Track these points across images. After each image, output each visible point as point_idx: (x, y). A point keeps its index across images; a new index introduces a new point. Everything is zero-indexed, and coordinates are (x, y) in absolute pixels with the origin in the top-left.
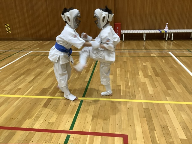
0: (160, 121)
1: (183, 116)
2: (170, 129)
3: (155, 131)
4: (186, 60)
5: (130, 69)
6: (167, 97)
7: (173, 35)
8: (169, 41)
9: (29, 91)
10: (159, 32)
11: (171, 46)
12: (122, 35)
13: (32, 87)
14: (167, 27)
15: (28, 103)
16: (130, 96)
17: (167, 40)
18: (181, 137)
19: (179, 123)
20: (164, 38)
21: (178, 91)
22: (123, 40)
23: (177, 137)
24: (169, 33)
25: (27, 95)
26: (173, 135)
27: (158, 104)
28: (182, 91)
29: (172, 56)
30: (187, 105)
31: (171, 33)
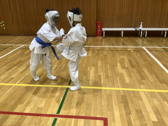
0: (135, 106)
1: (155, 102)
2: (144, 113)
3: (131, 115)
4: (158, 54)
5: (109, 62)
6: (141, 86)
7: (146, 32)
8: (143, 38)
9: (20, 80)
10: (135, 30)
11: (145, 42)
12: (103, 32)
13: (24, 76)
14: (141, 26)
15: (20, 90)
16: (109, 85)
17: (141, 36)
18: (153, 120)
19: (152, 107)
20: (139, 35)
21: (151, 80)
22: (104, 36)
23: (149, 120)
24: (143, 31)
25: (19, 84)
26: (146, 118)
27: (134, 91)
28: (154, 81)
29: (145, 51)
30: (158, 92)
31: (145, 31)
